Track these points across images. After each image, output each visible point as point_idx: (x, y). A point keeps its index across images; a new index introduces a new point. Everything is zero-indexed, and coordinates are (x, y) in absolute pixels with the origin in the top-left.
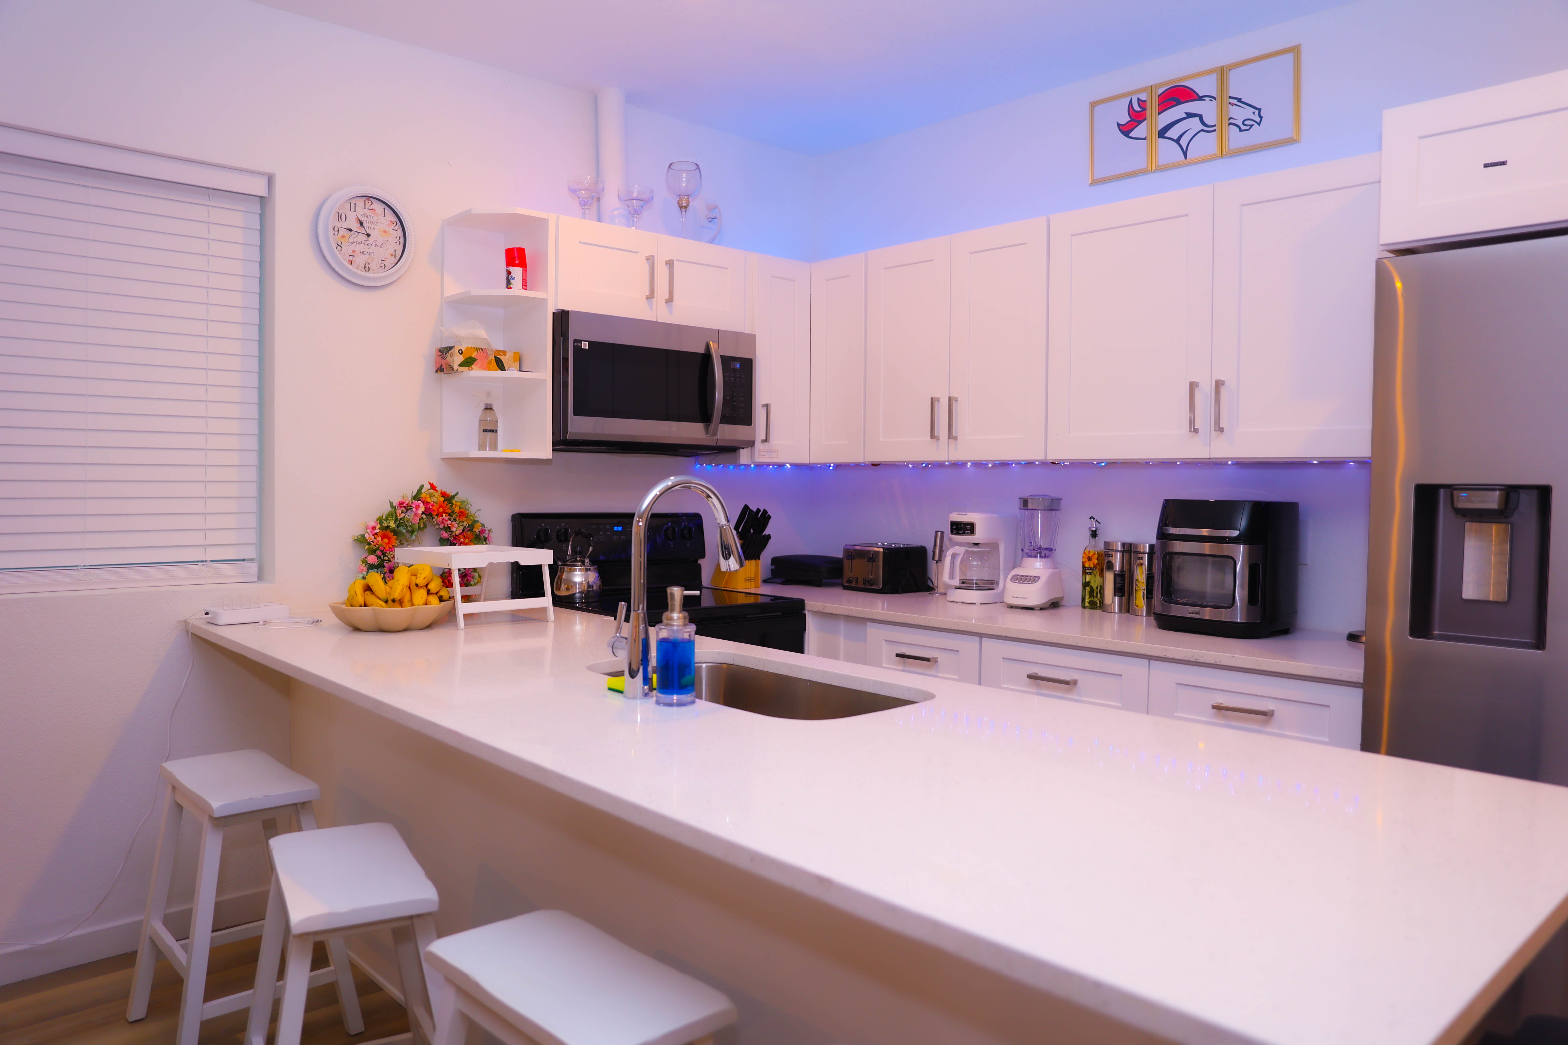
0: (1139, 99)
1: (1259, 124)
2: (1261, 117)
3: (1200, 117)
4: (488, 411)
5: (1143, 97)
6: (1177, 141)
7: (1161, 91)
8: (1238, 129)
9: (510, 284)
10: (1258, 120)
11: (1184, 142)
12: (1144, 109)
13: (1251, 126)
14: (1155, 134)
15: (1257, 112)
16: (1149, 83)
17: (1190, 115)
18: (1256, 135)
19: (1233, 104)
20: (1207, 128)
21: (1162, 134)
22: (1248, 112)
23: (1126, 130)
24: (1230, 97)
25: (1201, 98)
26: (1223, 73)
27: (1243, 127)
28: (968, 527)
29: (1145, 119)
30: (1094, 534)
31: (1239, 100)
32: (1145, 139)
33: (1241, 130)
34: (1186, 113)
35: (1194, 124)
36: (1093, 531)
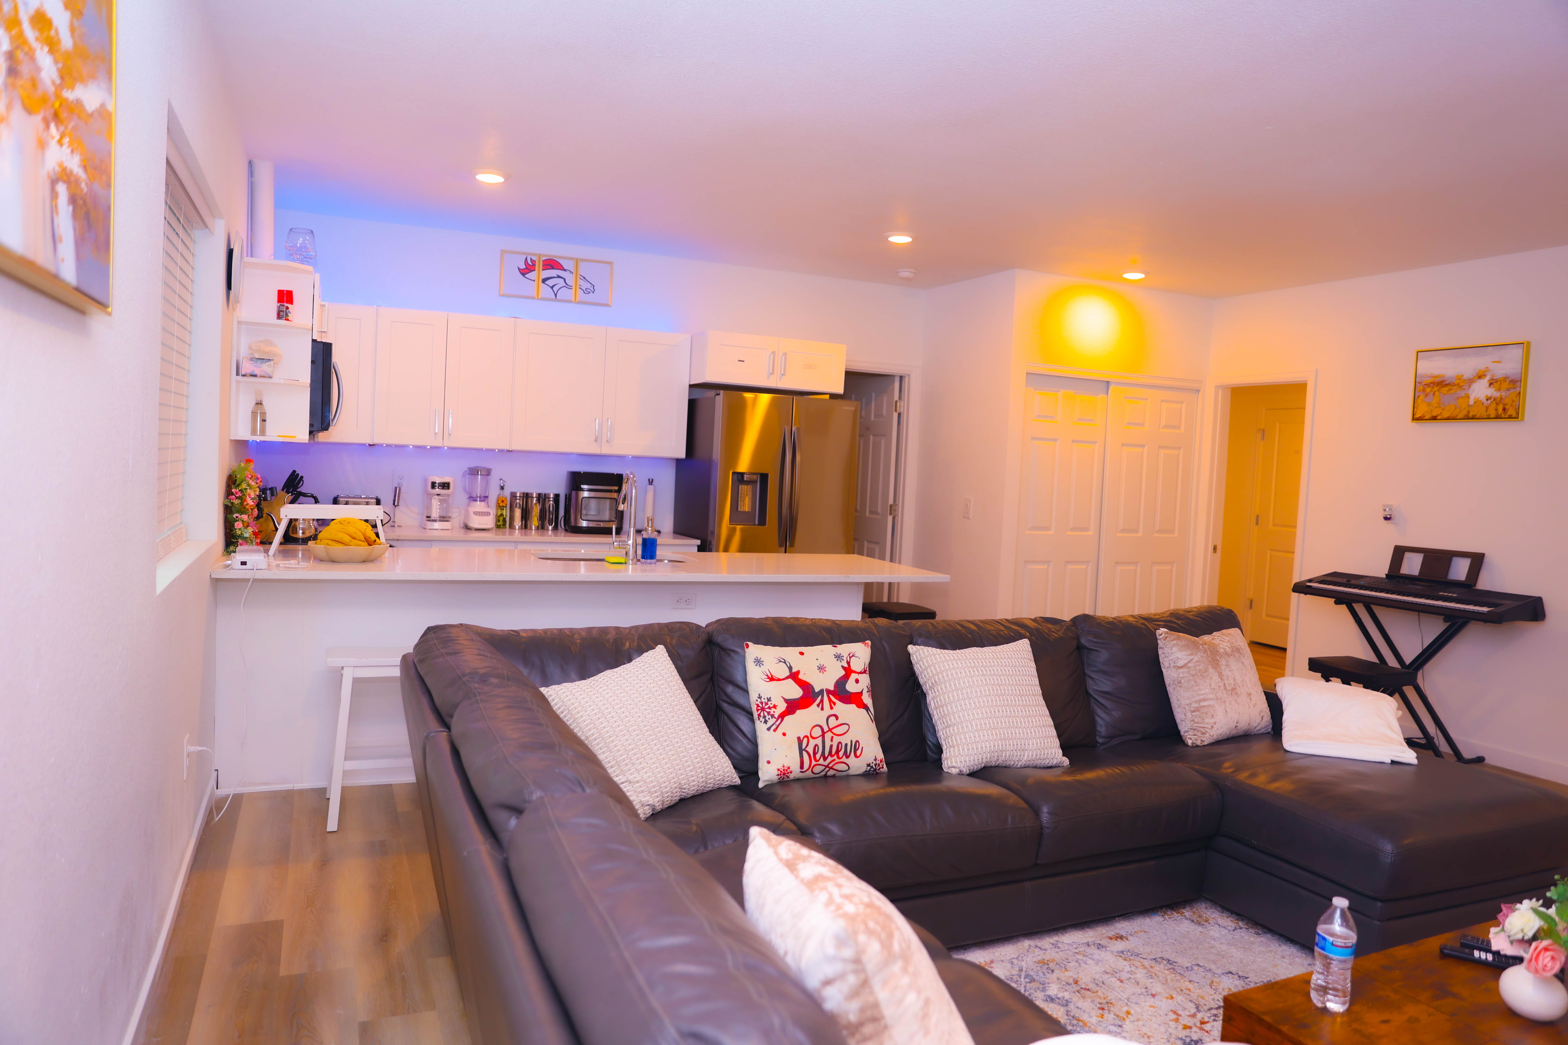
0: (531, 259)
1: (593, 292)
2: (594, 290)
3: (565, 280)
4: (259, 405)
5: (534, 258)
6: (552, 287)
7: (544, 258)
8: (583, 292)
9: (288, 316)
10: (593, 290)
11: (555, 289)
12: (534, 265)
13: (590, 292)
14: (541, 281)
15: (592, 287)
16: (538, 252)
17: (559, 277)
18: (590, 297)
19: (581, 279)
20: (568, 286)
21: (544, 281)
22: (589, 286)
23: (523, 272)
24: (580, 275)
25: (565, 270)
26: (577, 261)
27: (586, 292)
28: (446, 485)
29: (535, 270)
30: (502, 488)
31: (584, 278)
32: (534, 281)
33: (584, 293)
34: (557, 275)
35: (561, 282)
36: (501, 486)
